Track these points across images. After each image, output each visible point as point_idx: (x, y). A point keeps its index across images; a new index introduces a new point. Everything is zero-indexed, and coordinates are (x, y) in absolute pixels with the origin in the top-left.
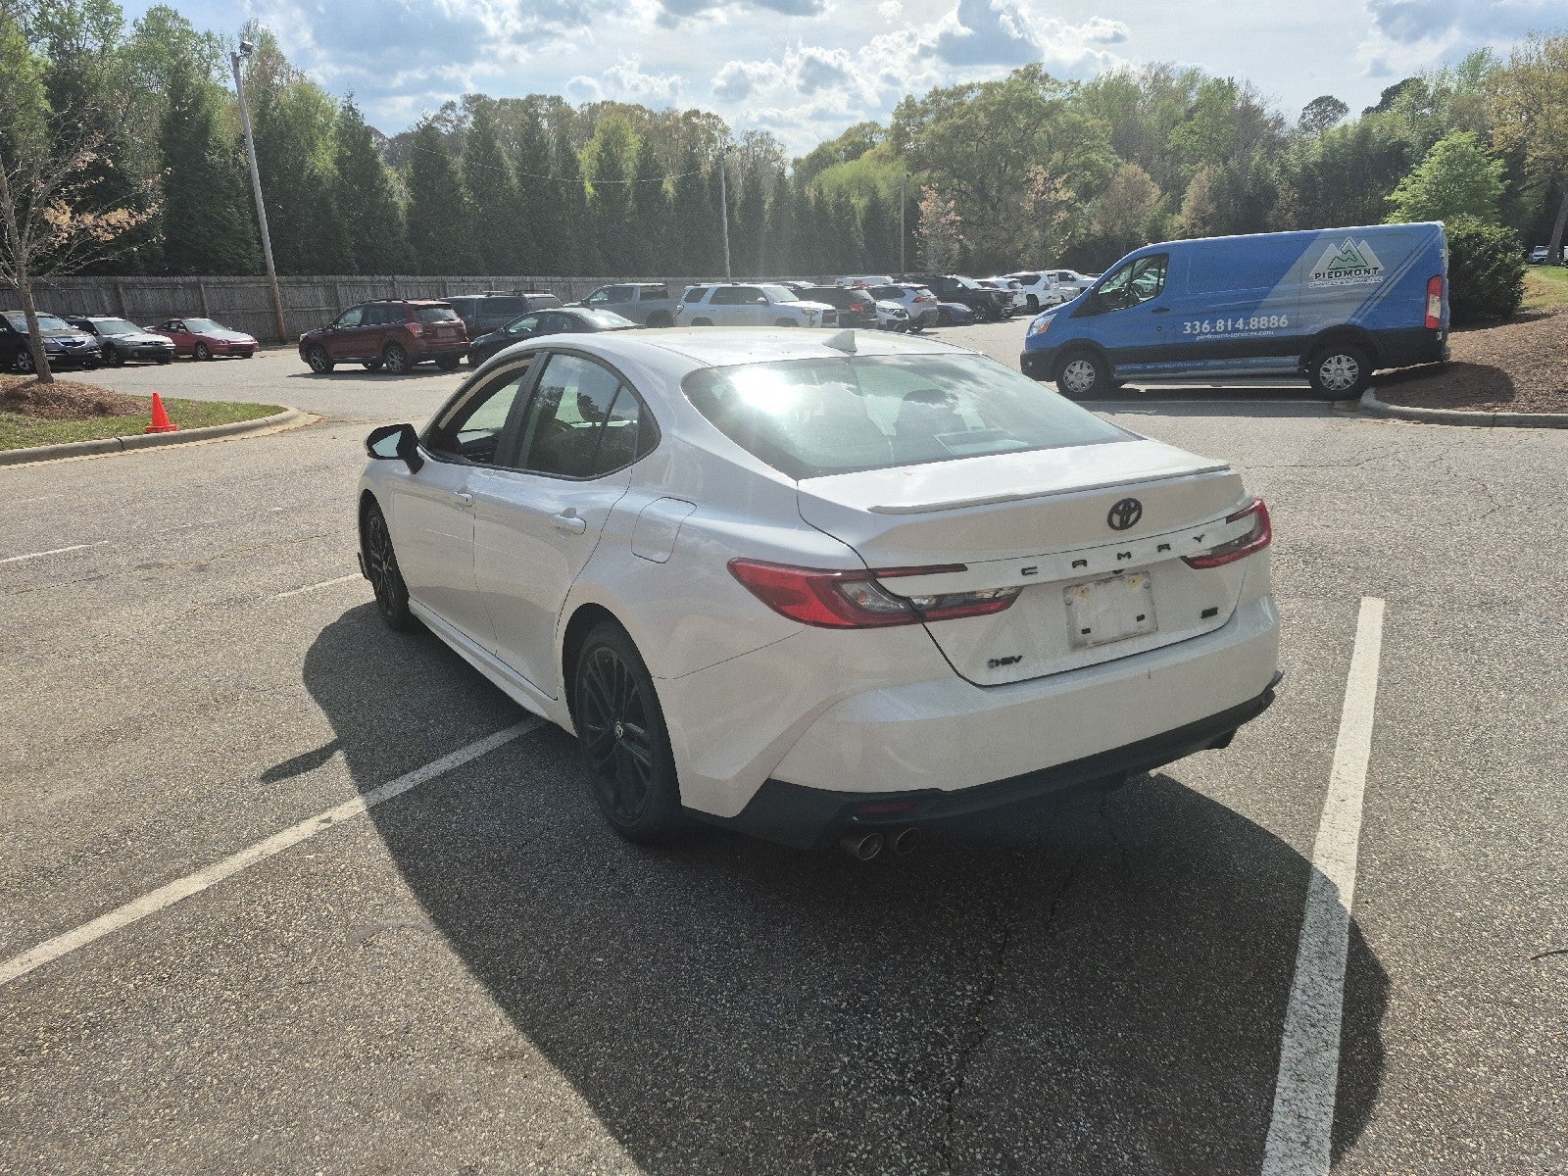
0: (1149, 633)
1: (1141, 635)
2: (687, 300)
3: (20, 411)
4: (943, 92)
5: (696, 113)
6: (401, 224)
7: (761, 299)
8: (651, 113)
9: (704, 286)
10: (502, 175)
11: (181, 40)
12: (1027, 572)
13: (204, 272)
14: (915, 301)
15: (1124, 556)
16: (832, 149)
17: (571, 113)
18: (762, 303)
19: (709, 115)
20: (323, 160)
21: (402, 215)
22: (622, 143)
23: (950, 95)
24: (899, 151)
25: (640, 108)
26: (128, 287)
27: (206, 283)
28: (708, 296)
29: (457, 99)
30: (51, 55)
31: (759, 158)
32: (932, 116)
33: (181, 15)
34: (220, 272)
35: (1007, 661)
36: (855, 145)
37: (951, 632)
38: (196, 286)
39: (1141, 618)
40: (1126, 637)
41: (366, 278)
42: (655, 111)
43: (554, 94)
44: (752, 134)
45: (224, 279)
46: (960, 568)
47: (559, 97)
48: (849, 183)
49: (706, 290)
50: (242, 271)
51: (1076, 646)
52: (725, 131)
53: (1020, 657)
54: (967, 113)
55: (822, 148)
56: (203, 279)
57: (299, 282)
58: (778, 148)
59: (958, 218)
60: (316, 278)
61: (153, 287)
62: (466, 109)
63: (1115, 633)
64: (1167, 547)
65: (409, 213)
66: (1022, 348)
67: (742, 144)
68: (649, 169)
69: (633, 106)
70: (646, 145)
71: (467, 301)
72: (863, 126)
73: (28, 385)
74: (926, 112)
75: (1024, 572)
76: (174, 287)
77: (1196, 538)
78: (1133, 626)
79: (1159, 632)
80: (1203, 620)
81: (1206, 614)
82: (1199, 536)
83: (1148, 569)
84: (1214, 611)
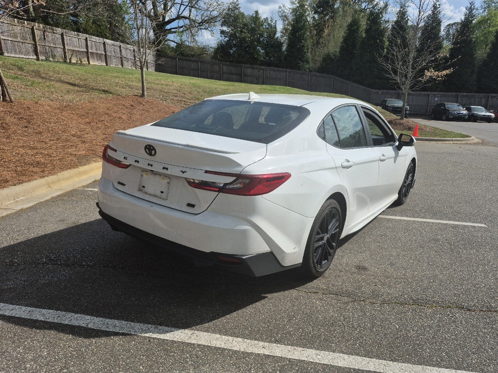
0: (164, 199)
1: (161, 198)
12: (125, 158)
15: (150, 165)
35: (122, 184)
39: (162, 192)
40: (155, 196)
46: (115, 151)
51: (140, 190)
53: (125, 185)
63: (152, 193)
64: (167, 169)
77: (182, 171)
78: (159, 193)
79: (167, 201)
80: (187, 206)
81: (189, 205)
82: (183, 171)
83: (170, 177)
84: (193, 206)
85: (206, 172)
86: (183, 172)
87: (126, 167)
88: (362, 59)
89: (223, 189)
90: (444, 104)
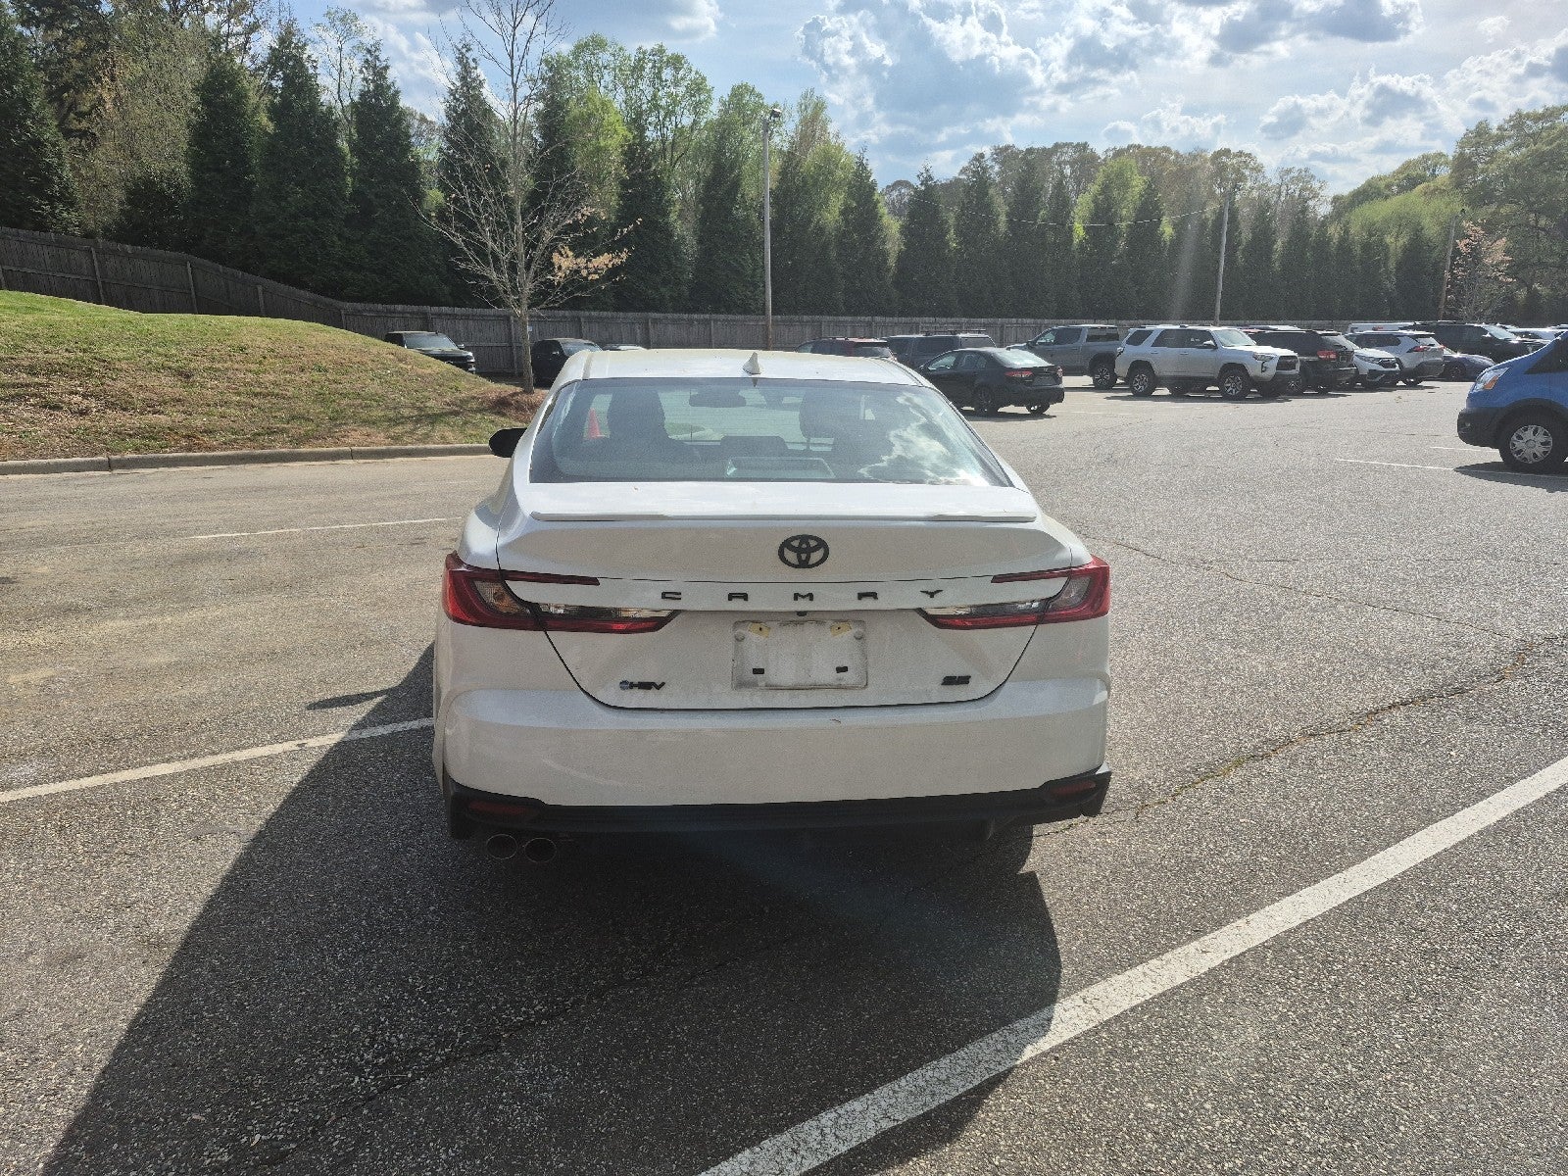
0: (853, 688)
1: (839, 687)
2: (1128, 342)
3: (504, 415)
4: (1528, 116)
5: (1227, 152)
6: (888, 270)
7: (1211, 342)
8: (1177, 154)
9: (1148, 328)
10: (992, 222)
11: (754, 111)
12: (667, 595)
13: (717, 311)
14: (1410, 351)
15: (803, 597)
16: (1382, 184)
17: (1094, 157)
18: (1209, 346)
19: (1240, 154)
20: (832, 213)
21: (892, 262)
22: (1126, 186)
23: (1537, 118)
24: (1459, 185)
25: (1167, 150)
26: (655, 321)
27: (716, 321)
28: (1152, 338)
29: (987, 151)
30: (630, 130)
31: (1293, 197)
32: (1509, 143)
33: (757, 90)
34: (729, 312)
35: (646, 686)
36: (1410, 178)
37: (575, 645)
38: (707, 322)
39: (842, 669)
41: (849, 318)
42: (1181, 152)
43: (1082, 141)
44: (1289, 171)
45: (730, 317)
46: (594, 581)
47: (1086, 143)
48: (1386, 221)
49: (1151, 332)
50: (746, 311)
51: (741, 684)
52: (1258, 169)
53: (663, 684)
54: (1558, 138)
55: (1370, 184)
56: (714, 316)
57: (791, 321)
58: (1316, 185)
59: (1508, 258)
60: (806, 318)
61: (674, 322)
62: (994, 159)
63: (801, 679)
64: (874, 595)
65: (899, 259)
66: (1463, 406)
67: (1276, 181)
68: (1149, 211)
69: (1160, 149)
70: (1150, 186)
71: (906, 339)
72: (1426, 158)
73: (515, 394)
74: (1500, 139)
75: (664, 595)
76: (691, 322)
77: (927, 592)
78: (831, 676)
79: (869, 689)
80: (946, 687)
81: (949, 681)
82: (932, 589)
83: (861, 617)
84: (964, 680)
85: (998, 579)
86: (932, 595)
87: (655, 624)
88: (283, 204)
89: (1046, 613)
90: (557, 343)
